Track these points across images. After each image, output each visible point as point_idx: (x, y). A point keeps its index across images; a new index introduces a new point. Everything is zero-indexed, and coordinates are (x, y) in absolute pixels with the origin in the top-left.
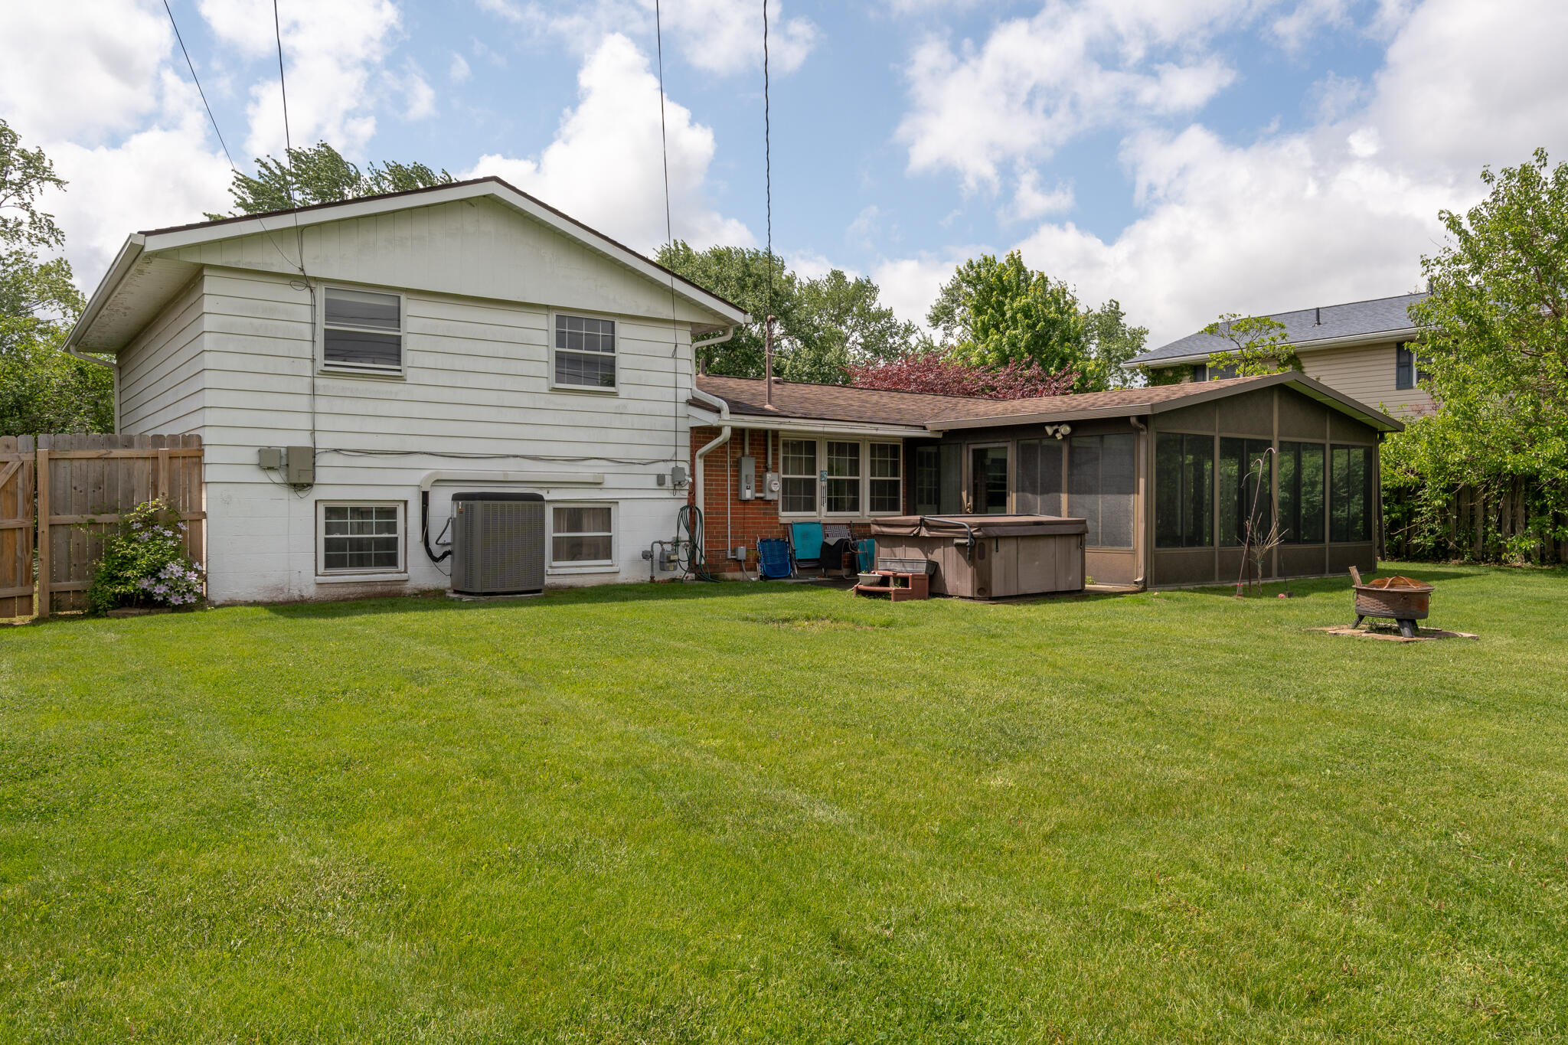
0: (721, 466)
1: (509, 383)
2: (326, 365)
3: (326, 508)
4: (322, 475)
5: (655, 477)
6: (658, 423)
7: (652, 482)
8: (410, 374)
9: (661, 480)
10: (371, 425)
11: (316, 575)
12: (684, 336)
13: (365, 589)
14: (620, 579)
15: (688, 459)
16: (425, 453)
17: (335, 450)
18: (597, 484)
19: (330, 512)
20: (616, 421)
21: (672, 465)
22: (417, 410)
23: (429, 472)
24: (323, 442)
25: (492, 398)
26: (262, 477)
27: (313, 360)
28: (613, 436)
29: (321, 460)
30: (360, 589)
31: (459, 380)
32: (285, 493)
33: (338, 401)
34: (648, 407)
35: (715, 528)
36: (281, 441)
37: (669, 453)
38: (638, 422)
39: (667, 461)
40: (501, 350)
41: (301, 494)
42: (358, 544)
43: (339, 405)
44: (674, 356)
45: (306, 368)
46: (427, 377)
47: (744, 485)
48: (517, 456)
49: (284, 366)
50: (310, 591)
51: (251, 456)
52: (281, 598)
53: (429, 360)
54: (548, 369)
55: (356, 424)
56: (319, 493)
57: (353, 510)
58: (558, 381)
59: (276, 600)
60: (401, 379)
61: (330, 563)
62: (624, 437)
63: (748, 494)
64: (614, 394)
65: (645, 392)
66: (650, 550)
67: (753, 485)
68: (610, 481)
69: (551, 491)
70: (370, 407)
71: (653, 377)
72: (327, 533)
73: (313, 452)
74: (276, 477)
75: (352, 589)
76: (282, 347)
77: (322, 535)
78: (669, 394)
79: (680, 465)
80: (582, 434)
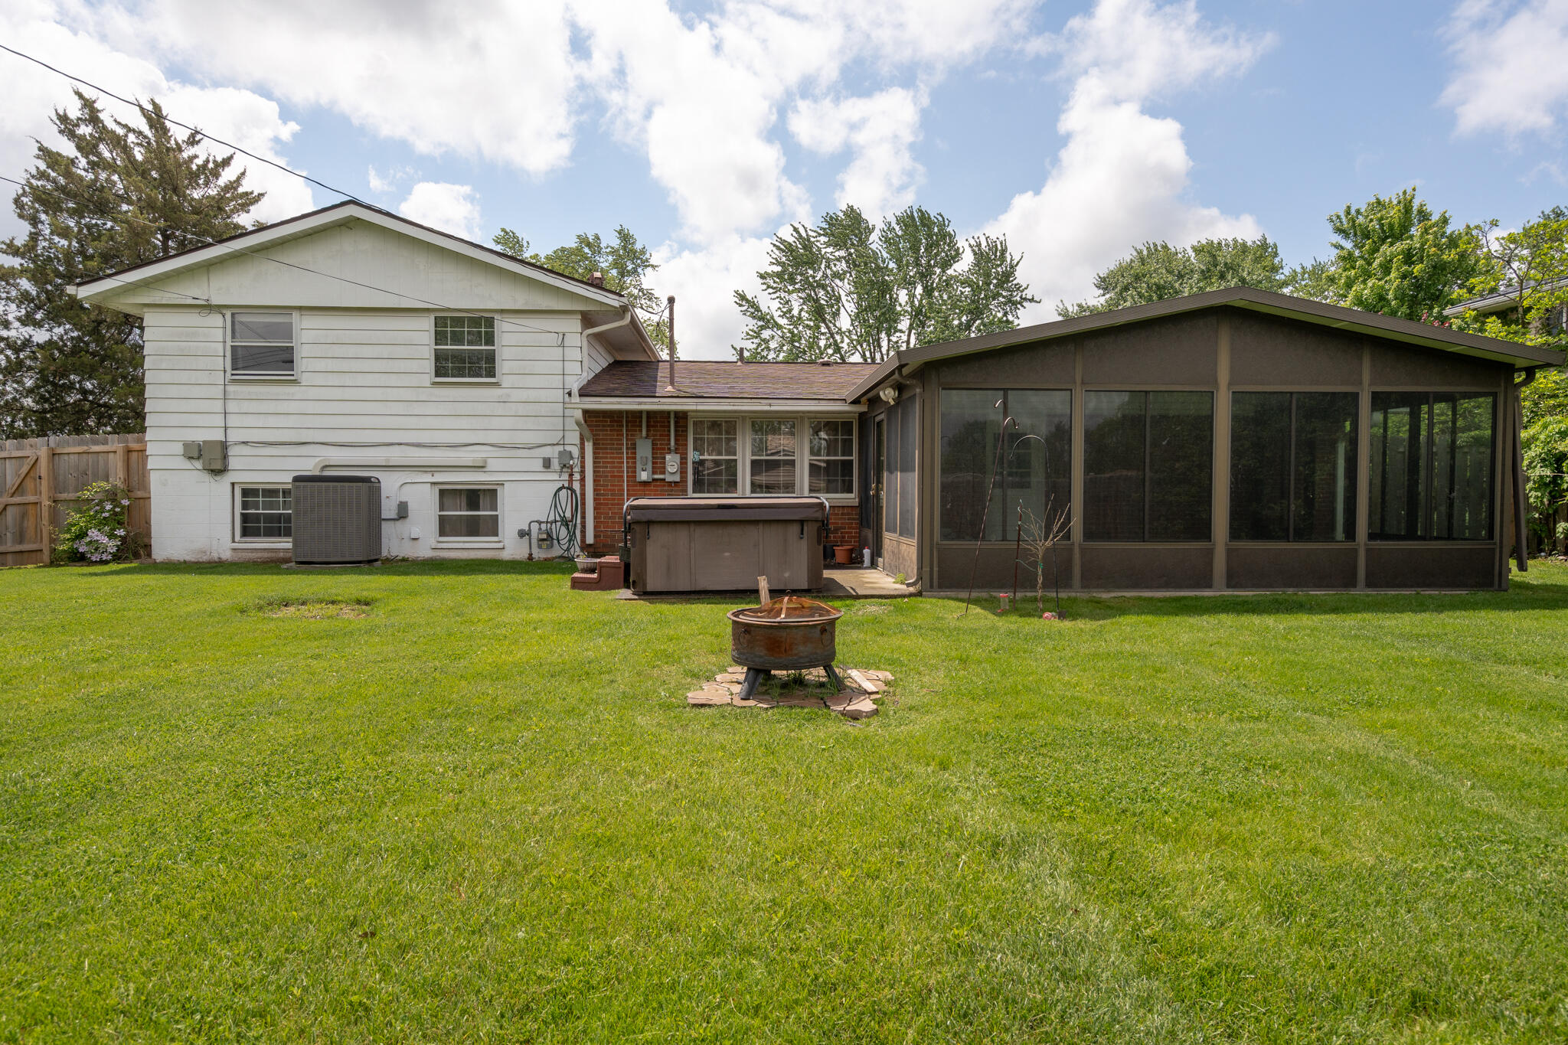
0: (616, 449)
1: (393, 380)
2: (232, 375)
3: (243, 489)
4: (233, 463)
5: (541, 461)
6: (544, 409)
7: (538, 465)
8: (305, 379)
9: (547, 463)
10: (272, 421)
11: (234, 542)
12: (574, 325)
13: (270, 555)
14: (506, 555)
15: (578, 442)
16: (317, 443)
17: (243, 443)
18: (481, 467)
19: (246, 493)
20: (500, 409)
21: (561, 448)
22: (310, 407)
23: (318, 459)
24: (233, 436)
25: (378, 394)
26: (188, 465)
27: (225, 371)
28: (496, 423)
29: (231, 452)
30: (266, 555)
31: (347, 380)
32: (206, 477)
33: (246, 403)
34: (532, 395)
35: (610, 509)
36: (201, 436)
37: (556, 437)
38: (521, 409)
39: (554, 445)
40: (385, 351)
41: (218, 478)
42: (269, 518)
43: (246, 406)
44: (562, 345)
45: (219, 378)
46: (319, 379)
47: (639, 466)
48: (401, 444)
49: (203, 377)
50: (226, 555)
51: (179, 449)
52: (205, 558)
53: (321, 365)
54: (429, 366)
55: (260, 421)
56: (231, 477)
57: (264, 490)
58: (437, 375)
59: (201, 560)
60: (295, 382)
61: (245, 532)
62: (508, 423)
63: (644, 476)
64: (497, 385)
65: (529, 381)
66: (527, 529)
67: (650, 466)
68: (492, 465)
69: (436, 474)
70: (271, 407)
71: (539, 367)
72: (243, 509)
73: (224, 446)
74: (198, 465)
75: (259, 555)
76: (201, 363)
77: (238, 510)
78: (557, 381)
79: (568, 448)
80: (464, 423)
